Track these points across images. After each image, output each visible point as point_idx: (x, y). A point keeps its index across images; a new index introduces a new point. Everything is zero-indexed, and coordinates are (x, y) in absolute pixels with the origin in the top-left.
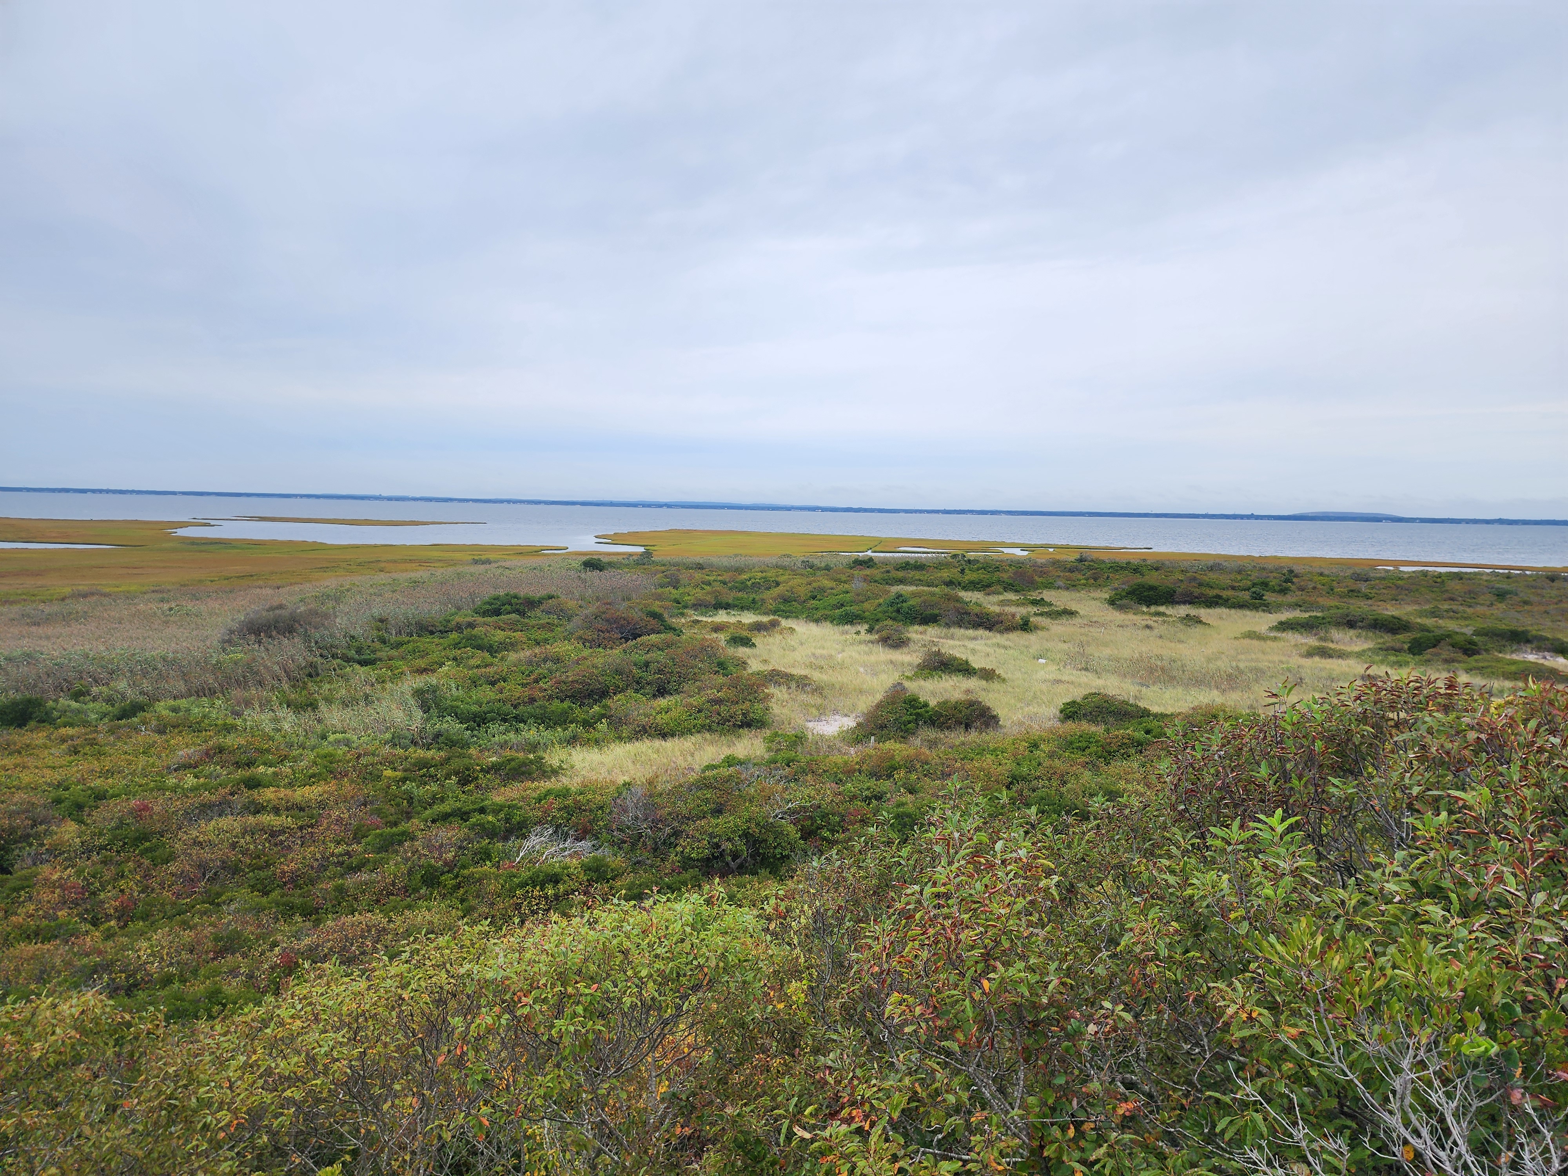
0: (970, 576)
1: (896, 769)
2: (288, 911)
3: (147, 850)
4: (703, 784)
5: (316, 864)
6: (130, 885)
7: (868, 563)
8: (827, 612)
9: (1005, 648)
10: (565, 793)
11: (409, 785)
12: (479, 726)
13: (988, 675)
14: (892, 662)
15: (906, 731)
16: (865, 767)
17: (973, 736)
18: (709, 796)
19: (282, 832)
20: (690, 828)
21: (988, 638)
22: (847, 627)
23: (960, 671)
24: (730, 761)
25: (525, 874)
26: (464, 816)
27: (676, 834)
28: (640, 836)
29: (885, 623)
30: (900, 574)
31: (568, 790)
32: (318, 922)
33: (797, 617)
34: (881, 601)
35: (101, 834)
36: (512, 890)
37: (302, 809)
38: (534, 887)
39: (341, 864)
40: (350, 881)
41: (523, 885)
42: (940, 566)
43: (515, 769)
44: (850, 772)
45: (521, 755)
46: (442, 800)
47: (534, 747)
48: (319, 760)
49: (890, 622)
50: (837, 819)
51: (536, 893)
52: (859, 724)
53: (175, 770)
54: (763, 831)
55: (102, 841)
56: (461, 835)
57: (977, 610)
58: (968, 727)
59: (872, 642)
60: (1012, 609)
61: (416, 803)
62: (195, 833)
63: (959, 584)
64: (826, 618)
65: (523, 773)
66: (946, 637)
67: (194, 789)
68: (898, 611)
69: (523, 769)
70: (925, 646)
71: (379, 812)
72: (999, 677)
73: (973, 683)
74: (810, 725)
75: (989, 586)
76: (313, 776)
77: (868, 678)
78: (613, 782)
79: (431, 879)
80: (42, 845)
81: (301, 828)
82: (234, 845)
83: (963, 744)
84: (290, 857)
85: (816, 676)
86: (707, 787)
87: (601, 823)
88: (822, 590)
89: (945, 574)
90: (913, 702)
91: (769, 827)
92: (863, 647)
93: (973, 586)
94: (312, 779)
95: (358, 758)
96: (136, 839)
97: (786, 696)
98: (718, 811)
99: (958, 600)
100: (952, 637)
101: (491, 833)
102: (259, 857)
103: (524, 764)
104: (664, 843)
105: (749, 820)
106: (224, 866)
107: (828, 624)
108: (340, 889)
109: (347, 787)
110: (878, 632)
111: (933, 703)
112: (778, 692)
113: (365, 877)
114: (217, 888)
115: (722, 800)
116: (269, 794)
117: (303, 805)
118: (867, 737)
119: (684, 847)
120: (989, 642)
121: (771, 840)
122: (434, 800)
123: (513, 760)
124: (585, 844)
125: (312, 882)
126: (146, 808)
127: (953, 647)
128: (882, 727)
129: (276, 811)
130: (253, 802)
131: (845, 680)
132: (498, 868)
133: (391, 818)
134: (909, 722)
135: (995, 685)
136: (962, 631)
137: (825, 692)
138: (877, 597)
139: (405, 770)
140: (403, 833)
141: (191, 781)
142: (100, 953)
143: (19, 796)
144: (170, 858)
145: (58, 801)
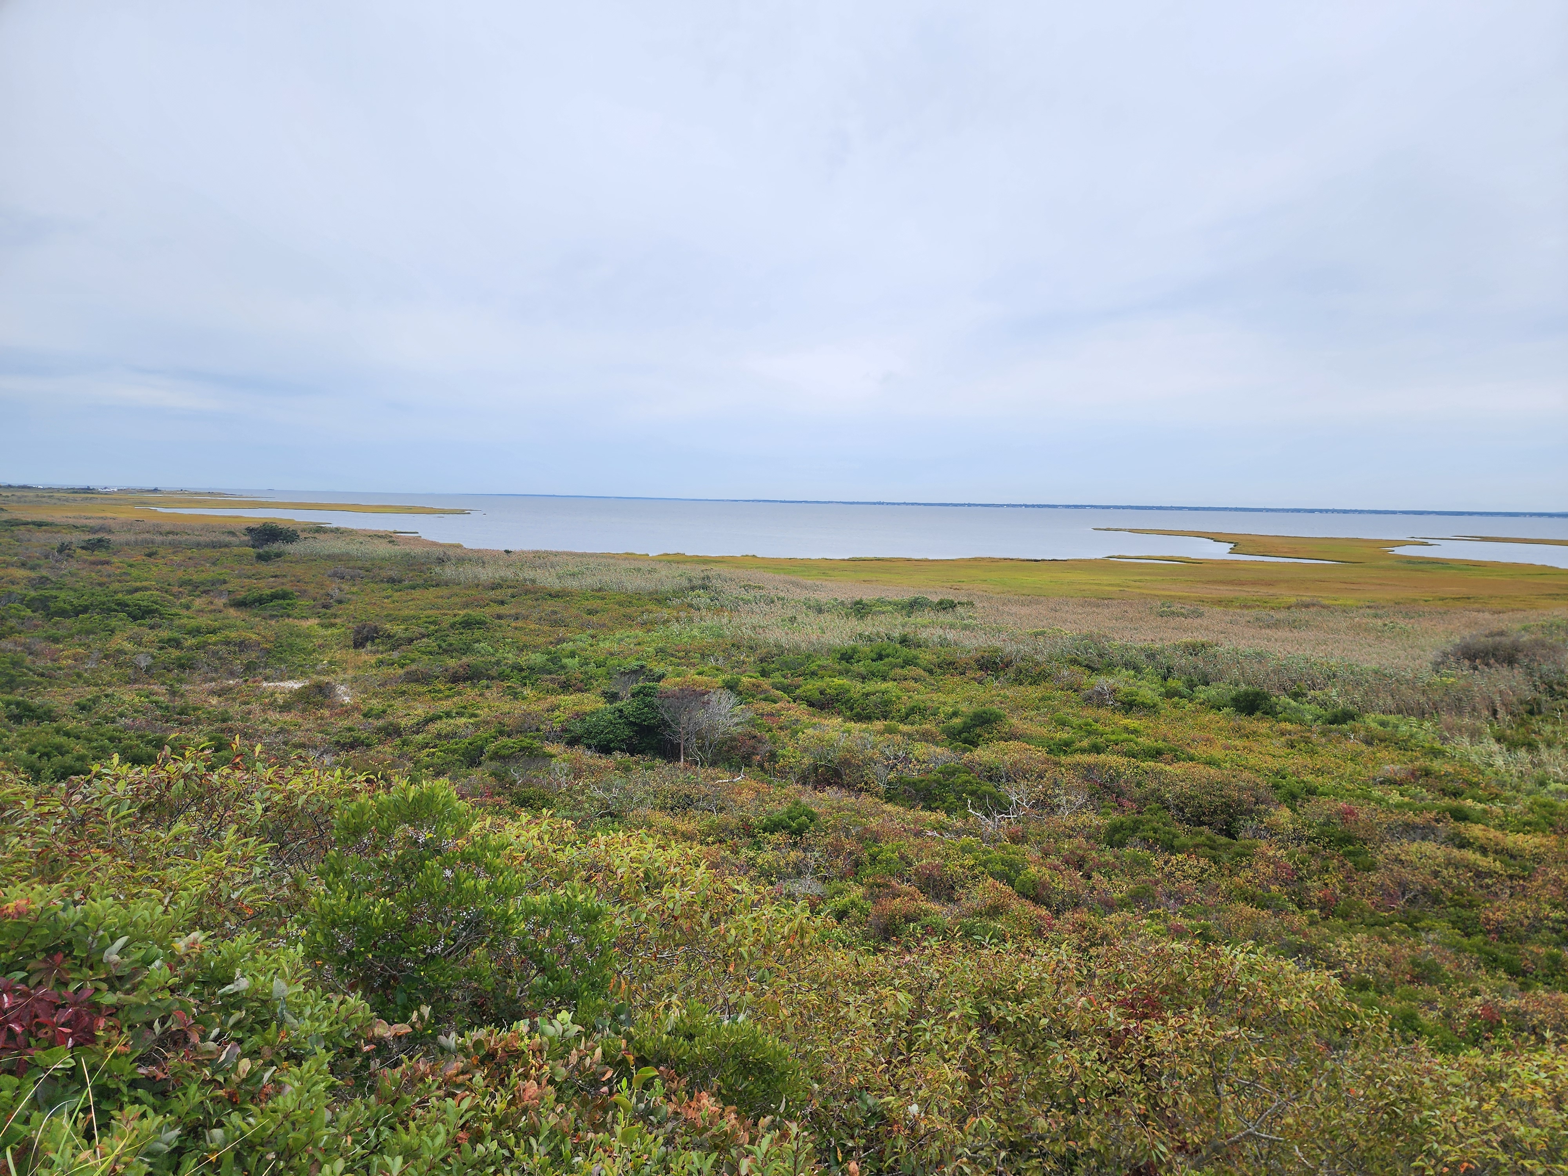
2: (1493, 962)
3: (1350, 853)
6: (1334, 880)
19: (1489, 875)
35: (1310, 826)
37: (1513, 857)
48: (1536, 808)
53: (1381, 783)
55: (1312, 833)
62: (1397, 850)
67: (1398, 806)
76: (1529, 823)
80: (1262, 822)
81: (1511, 877)
82: (1436, 874)
84: (1496, 904)
94: (1528, 827)
96: (1341, 839)
102: (1461, 894)
106: (1424, 892)
114: (1416, 912)
116: (1476, 831)
117: (1515, 852)
126: (1351, 813)
129: (1484, 851)
130: (1458, 835)
141: (1395, 797)
142: (1305, 936)
143: (1246, 774)
144: (1372, 867)
145: (1276, 787)
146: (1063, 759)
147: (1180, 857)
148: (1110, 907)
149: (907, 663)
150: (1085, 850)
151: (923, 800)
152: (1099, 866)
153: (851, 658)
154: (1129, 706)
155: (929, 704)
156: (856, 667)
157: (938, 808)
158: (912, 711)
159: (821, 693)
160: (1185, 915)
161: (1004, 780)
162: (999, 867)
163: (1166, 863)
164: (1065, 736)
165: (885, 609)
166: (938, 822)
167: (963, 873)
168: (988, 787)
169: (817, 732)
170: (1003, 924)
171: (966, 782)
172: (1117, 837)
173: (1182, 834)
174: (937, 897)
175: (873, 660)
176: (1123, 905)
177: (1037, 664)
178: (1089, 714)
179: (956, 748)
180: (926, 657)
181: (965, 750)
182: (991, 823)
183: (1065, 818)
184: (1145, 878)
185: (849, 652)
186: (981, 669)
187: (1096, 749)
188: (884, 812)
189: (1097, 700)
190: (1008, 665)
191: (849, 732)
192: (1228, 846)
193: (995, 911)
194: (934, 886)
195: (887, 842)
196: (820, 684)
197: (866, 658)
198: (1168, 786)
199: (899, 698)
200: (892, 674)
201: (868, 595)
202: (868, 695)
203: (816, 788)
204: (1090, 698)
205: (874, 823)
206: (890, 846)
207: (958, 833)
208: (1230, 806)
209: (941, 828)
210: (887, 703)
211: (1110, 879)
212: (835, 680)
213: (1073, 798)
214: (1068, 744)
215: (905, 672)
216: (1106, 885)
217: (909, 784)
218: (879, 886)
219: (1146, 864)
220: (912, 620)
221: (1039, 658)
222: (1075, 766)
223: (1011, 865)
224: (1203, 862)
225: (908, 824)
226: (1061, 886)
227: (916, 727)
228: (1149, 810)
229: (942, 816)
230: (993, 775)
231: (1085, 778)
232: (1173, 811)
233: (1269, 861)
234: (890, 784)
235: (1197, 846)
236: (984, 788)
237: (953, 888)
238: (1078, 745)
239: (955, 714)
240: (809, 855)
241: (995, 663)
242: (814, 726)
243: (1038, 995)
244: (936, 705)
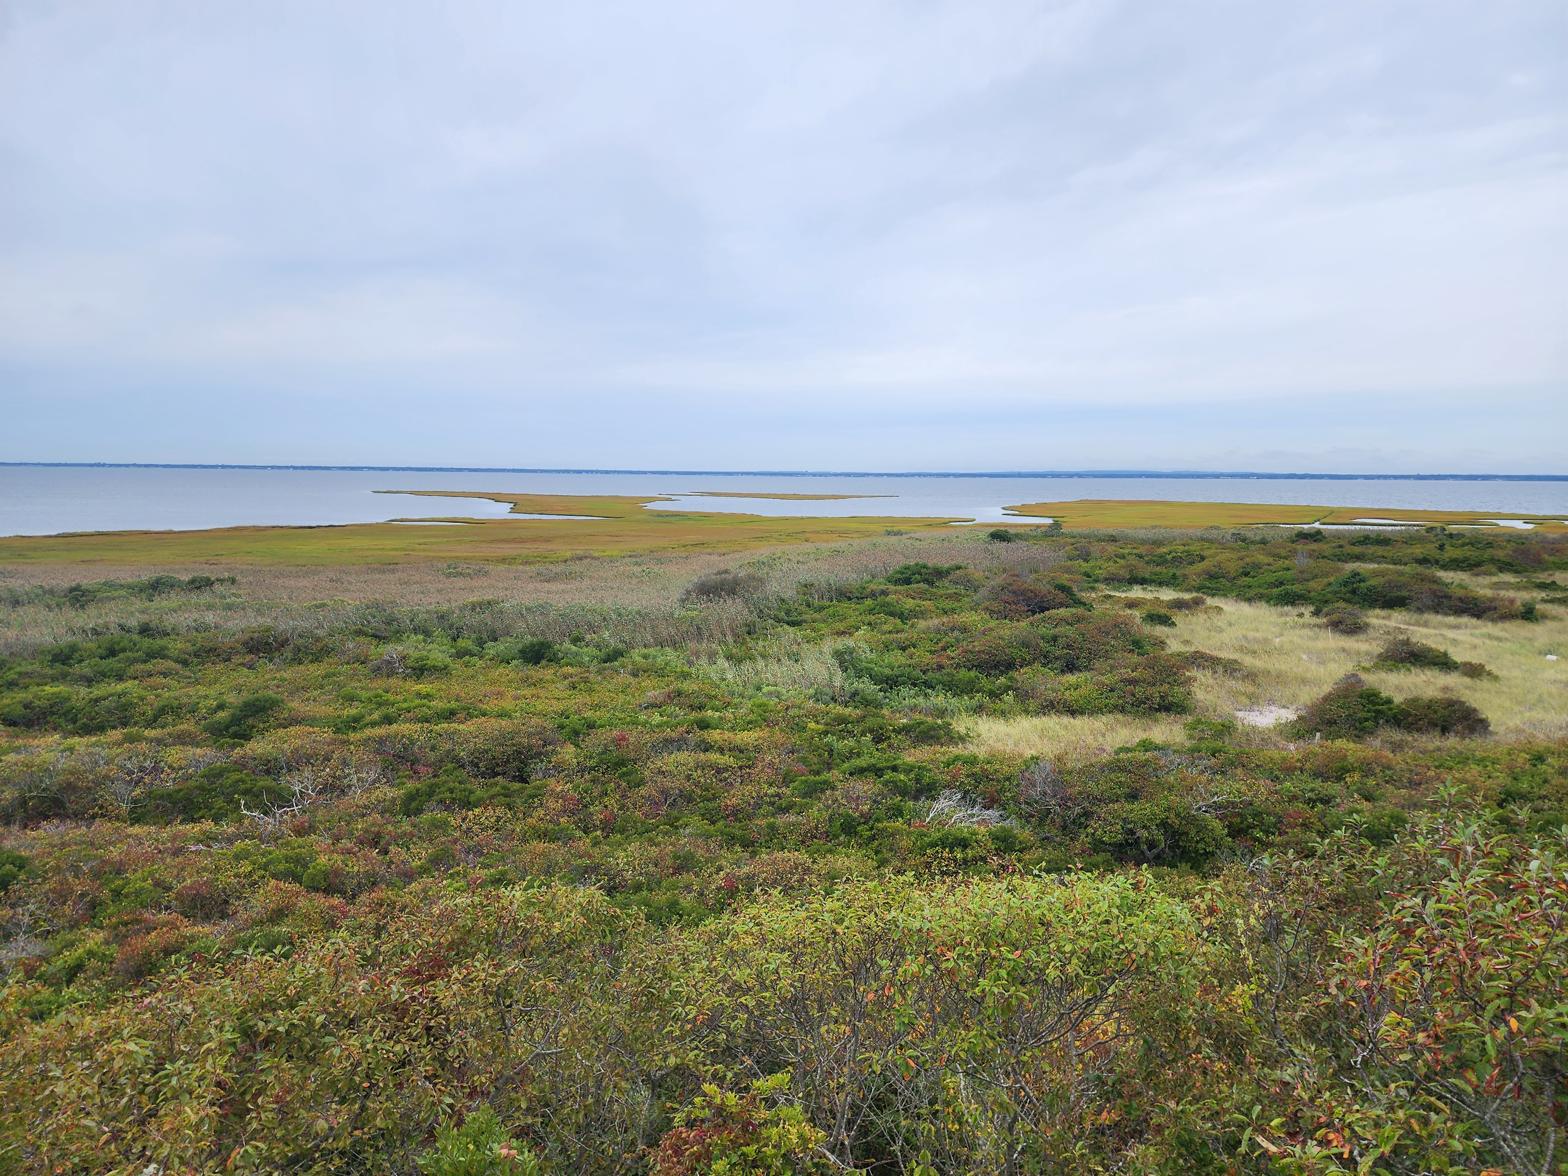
0: (1451, 553)
1: (1348, 771)
2: (731, 840)
3: (624, 774)
4: (1116, 766)
5: (752, 801)
6: (611, 801)
7: (1316, 536)
8: (1261, 591)
9: (1499, 639)
10: (972, 761)
11: (829, 739)
12: (891, 688)
13: (1474, 671)
14: (1344, 650)
15: (1363, 729)
16: (1308, 766)
17: (1452, 741)
18: (1123, 779)
19: (726, 770)
20: (1102, 810)
21: (1475, 628)
22: (1288, 609)
23: (1435, 664)
24: (1146, 746)
25: (936, 835)
26: (878, 772)
27: (1087, 814)
28: (1049, 812)
29: (1336, 605)
30: (1357, 550)
31: (975, 758)
32: (754, 854)
33: (1225, 596)
34: (1332, 579)
35: (591, 757)
36: (923, 848)
37: (741, 751)
38: (944, 848)
39: (772, 804)
40: (780, 820)
41: (933, 845)
42: (1410, 540)
43: (924, 733)
44: (1289, 770)
45: (930, 719)
46: (859, 755)
47: (942, 713)
48: (755, 709)
49: (1342, 604)
50: (1273, 819)
51: (945, 855)
52: (1300, 718)
53: (646, 708)
54: (1184, 822)
55: (592, 763)
56: (876, 790)
57: (1461, 593)
58: (1445, 730)
59: (1319, 626)
60: (1511, 594)
61: (835, 756)
62: (659, 764)
63: (1437, 562)
64: (1260, 597)
65: (932, 737)
66: (1417, 624)
67: (659, 726)
68: (1354, 592)
69: (932, 733)
70: (1388, 633)
71: (804, 760)
72: (1489, 674)
73: (1453, 680)
74: (1240, 714)
75: (1478, 564)
76: (750, 722)
77: (1313, 667)
78: (1021, 756)
79: (849, 828)
80: (550, 762)
81: (741, 768)
82: (688, 777)
83: (1439, 749)
84: (732, 792)
85: (1248, 661)
86: (1122, 769)
87: (1008, 794)
88: (1257, 566)
89: (1418, 551)
90: (1371, 697)
91: (1191, 820)
92: (1307, 632)
93: (1456, 565)
94: (750, 725)
95: (787, 709)
96: (616, 764)
97: (1211, 681)
98: (1133, 796)
99: (1435, 581)
100: (1426, 625)
101: (904, 792)
102: (707, 790)
103: (932, 728)
104: (1074, 822)
105: (1168, 809)
106: (681, 794)
107: (1263, 603)
108: (772, 827)
109: (778, 736)
110: (1327, 615)
111: (1398, 699)
112: (1201, 677)
113: (793, 818)
114: (675, 813)
115: (1138, 786)
116: (715, 736)
117: (743, 747)
118: (1312, 732)
119: (1096, 830)
120: (1477, 632)
121: (1192, 833)
122: (852, 754)
123: (922, 723)
124: (993, 814)
125: (750, 817)
126: (624, 739)
127: (1427, 637)
128: (1331, 723)
129: (721, 750)
130: (703, 741)
131: (1283, 667)
132: (909, 825)
133: (815, 767)
134: (1366, 720)
135: (1485, 683)
136: (1440, 618)
137: (1260, 679)
138: (1326, 575)
139: (827, 724)
140: (825, 782)
141: (657, 719)
142: (590, 856)
143: (535, 720)
144: (641, 783)
145: (561, 727)
146: (353, 736)
147: (477, 811)
148: (409, 876)
149: (151, 655)
150: (380, 826)
151: (184, 811)
152: (395, 839)
153: (69, 657)
154: (420, 671)
155: (185, 700)
156: (77, 669)
157: (202, 817)
158: (162, 711)
159: (26, 707)
160: (485, 866)
161: (284, 771)
162: (281, 867)
163: (464, 820)
164: (353, 712)
165: (115, 594)
166: (205, 833)
167: (239, 883)
168: (266, 782)
169: (21, 757)
170: (288, 926)
171: (237, 781)
172: (414, 805)
173: (478, 788)
174: (207, 918)
175: (101, 658)
176: (424, 871)
177: (318, 639)
178: (379, 685)
179: (222, 745)
180: (176, 646)
181: (233, 746)
182: (271, 820)
183: (358, 797)
184: (443, 839)
185: (66, 651)
186: (250, 652)
187: (388, 720)
188: (129, 836)
189: (386, 669)
190: (284, 643)
191: (71, 749)
192: (521, 791)
193: (278, 915)
194: (203, 906)
195: (135, 871)
196: (21, 696)
197: (91, 656)
198: (461, 745)
199: (142, 699)
200: (131, 671)
201: (87, 579)
202: (97, 700)
203: (25, 827)
204: (379, 668)
205: (115, 853)
206: (139, 874)
207: (230, 841)
208: (521, 753)
209: (208, 839)
210: (125, 707)
211: (408, 849)
212: (47, 688)
213: (364, 775)
214: (356, 719)
215: (149, 666)
216: (404, 855)
217: (162, 797)
218: (126, 924)
219: (445, 824)
220: (154, 605)
221: (319, 632)
222: (366, 742)
223: (297, 860)
224: (500, 811)
225: (163, 843)
226: (356, 869)
227: (169, 729)
228: (445, 771)
229: (208, 825)
230: (271, 768)
231: (377, 752)
232: (469, 768)
233: (558, 796)
234: (135, 801)
235: (493, 797)
236: (261, 783)
237: (226, 902)
238: (368, 719)
239: (221, 707)
240: (20, 910)
241: (267, 643)
242: (17, 750)
243: (316, 992)
244: (194, 700)
